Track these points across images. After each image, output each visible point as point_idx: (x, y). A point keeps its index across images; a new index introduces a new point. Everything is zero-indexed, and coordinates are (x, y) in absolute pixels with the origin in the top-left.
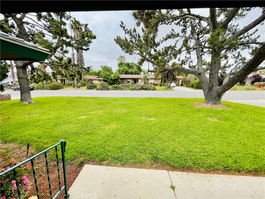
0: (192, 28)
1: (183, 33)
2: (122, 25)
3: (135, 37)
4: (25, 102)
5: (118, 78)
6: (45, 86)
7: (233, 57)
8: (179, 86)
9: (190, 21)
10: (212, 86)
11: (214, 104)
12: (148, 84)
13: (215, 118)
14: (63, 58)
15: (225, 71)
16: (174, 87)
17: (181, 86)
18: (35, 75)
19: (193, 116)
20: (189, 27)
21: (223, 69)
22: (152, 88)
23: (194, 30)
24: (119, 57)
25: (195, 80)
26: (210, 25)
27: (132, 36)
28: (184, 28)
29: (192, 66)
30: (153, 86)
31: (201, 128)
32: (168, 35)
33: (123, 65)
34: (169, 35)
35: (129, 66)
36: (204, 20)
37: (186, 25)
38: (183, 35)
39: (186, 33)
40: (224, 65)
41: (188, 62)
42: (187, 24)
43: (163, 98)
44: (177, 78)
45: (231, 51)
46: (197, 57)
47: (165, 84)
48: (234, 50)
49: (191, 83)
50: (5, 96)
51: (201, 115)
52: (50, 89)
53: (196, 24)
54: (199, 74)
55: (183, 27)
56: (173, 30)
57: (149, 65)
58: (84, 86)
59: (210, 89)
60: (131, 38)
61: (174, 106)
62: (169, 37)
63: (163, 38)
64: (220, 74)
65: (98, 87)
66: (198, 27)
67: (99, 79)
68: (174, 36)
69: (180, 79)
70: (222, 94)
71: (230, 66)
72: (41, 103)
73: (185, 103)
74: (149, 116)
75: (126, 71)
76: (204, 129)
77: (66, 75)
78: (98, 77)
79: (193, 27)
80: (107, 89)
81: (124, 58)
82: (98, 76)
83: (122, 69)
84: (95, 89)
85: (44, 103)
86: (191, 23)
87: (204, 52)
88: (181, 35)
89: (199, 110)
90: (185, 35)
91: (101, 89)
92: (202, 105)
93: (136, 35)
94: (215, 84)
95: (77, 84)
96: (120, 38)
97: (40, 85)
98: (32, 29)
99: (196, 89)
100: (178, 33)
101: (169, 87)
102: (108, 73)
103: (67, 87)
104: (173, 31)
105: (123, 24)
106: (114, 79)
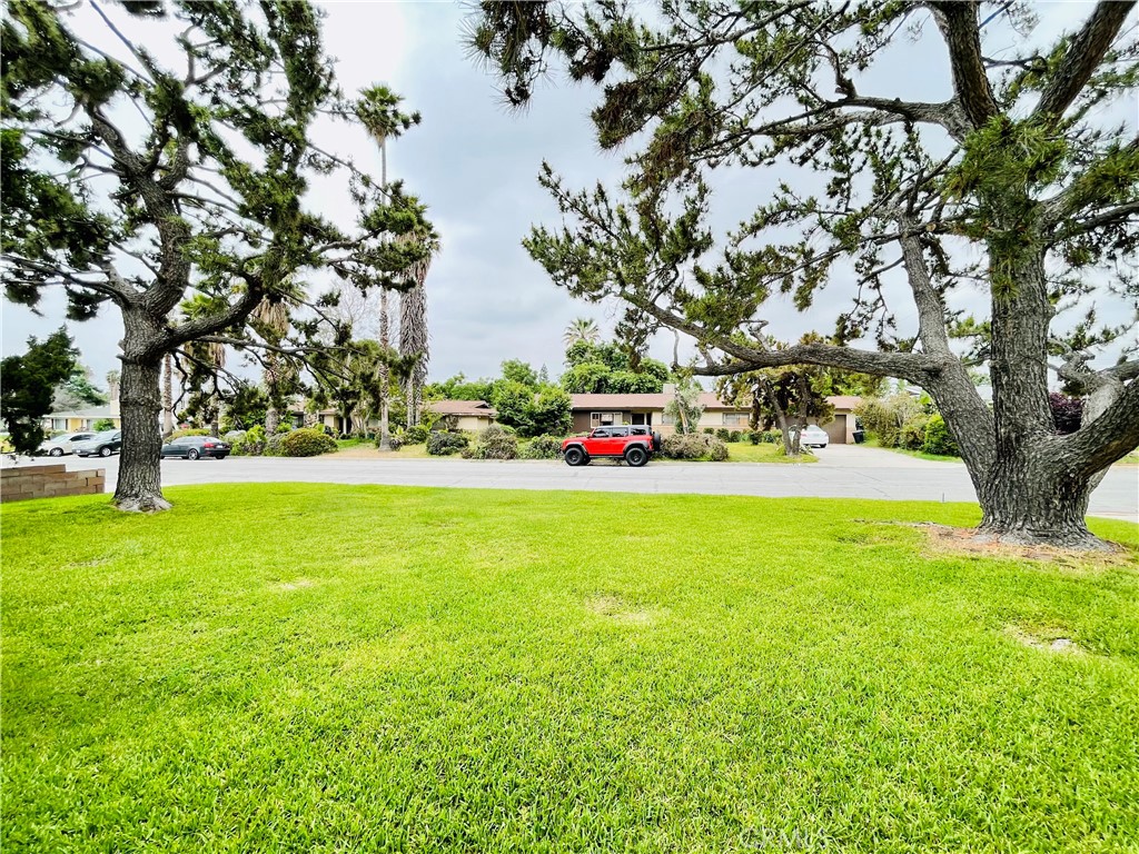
0: (878, 175)
1: (838, 197)
2: (546, 178)
3: (604, 224)
4: (128, 501)
5: (562, 408)
6: (269, 438)
7: (1121, 288)
8: (843, 441)
9: (867, 144)
10: (1013, 435)
11: (1044, 535)
12: (691, 431)
13: (1059, 632)
14: (315, 326)
15: (1087, 358)
16: (823, 446)
17: (857, 442)
18: (206, 396)
19: (905, 612)
20: (860, 169)
21: (1074, 349)
22: (710, 451)
23: (888, 181)
24: (572, 326)
25: (927, 412)
26: (960, 133)
27: (591, 219)
28: (840, 175)
29: (893, 342)
30: (714, 441)
31: (958, 710)
32: (764, 211)
33: (587, 355)
34: (768, 212)
35: (611, 359)
36: (929, 115)
37: (845, 162)
38: (839, 207)
39: (848, 197)
40: (1074, 332)
41: (873, 325)
42: (851, 156)
43: (752, 497)
44: (829, 403)
45: (1103, 258)
46: (916, 293)
47: (774, 431)
48: (1119, 252)
49: (905, 429)
50: (82, 477)
51: (961, 606)
52: (284, 455)
53: (895, 155)
54: (928, 371)
55: (833, 174)
56: (784, 187)
57: (677, 341)
58: (420, 440)
59: (1008, 450)
60: (589, 229)
61: (800, 541)
62: (768, 219)
63: (743, 225)
64: (1061, 377)
65: (472, 446)
66: (909, 164)
67: (485, 412)
68: (793, 214)
69: (849, 410)
70: (1086, 476)
71: (1108, 336)
72: (192, 506)
73: (861, 528)
74: (630, 596)
75: (600, 381)
76: (981, 729)
77: (322, 391)
78: (484, 407)
79: (883, 171)
80: (508, 455)
81: (592, 326)
82: (483, 402)
83: (582, 369)
84: (459, 455)
85: (203, 510)
86: (873, 152)
87: (950, 274)
88: (827, 207)
89: (948, 574)
90: (847, 204)
91: (484, 453)
92: (965, 543)
93: (610, 215)
94: (1031, 422)
95: (388, 433)
96: (544, 233)
97: (252, 436)
98: (213, 221)
99: (936, 457)
100: (811, 199)
101: (794, 448)
102: (519, 388)
103: (351, 445)
104: (787, 191)
105: (549, 172)
106: (542, 414)
